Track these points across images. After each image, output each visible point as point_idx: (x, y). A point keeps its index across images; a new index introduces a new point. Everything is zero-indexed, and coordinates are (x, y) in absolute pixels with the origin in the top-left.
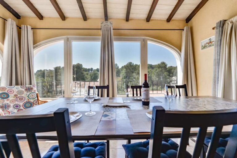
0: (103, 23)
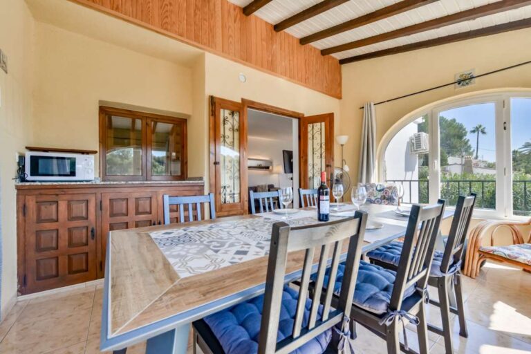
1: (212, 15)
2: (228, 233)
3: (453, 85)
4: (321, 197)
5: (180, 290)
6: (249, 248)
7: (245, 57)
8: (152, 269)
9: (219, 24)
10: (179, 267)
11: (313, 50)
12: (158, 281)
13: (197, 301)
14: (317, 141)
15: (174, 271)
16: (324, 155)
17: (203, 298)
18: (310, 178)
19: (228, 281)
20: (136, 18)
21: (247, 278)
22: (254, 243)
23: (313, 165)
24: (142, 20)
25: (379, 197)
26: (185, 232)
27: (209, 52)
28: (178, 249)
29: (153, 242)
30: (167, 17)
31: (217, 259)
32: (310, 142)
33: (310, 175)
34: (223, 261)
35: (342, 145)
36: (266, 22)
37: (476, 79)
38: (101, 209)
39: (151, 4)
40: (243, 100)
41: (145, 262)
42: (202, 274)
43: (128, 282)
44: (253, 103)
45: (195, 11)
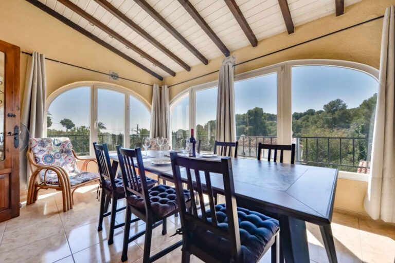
0: (224, 61)
3: (109, 76)
25: (58, 151)
37: (120, 79)
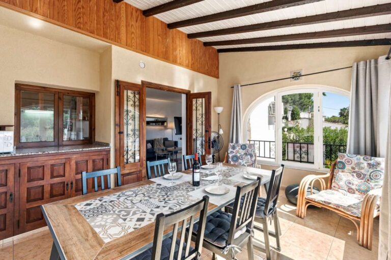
1: (118, 16)
2: (132, 201)
3: (290, 79)
4: (195, 171)
5: (107, 251)
6: (145, 215)
7: (144, 49)
8: (86, 238)
9: (123, 24)
10: (103, 235)
11: (197, 42)
12: (92, 247)
13: (118, 257)
14: (200, 112)
15: (100, 238)
16: (204, 122)
17: (120, 255)
18: (194, 139)
19: (133, 242)
20: (53, 19)
21: (144, 239)
22: (148, 211)
23: (196, 130)
24: (58, 21)
25: (243, 154)
26: (100, 203)
27: (116, 45)
28: (99, 220)
29: (80, 215)
30: (80, 18)
31: (126, 226)
32: (194, 112)
33: (194, 137)
34: (129, 227)
35: (219, 114)
36: (161, 21)
37: (303, 77)
38: (19, 176)
39: (66, 7)
40: (142, 81)
41: (80, 232)
42: (118, 239)
43: (74, 249)
44: (150, 84)
45: (103, 13)
